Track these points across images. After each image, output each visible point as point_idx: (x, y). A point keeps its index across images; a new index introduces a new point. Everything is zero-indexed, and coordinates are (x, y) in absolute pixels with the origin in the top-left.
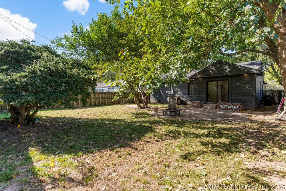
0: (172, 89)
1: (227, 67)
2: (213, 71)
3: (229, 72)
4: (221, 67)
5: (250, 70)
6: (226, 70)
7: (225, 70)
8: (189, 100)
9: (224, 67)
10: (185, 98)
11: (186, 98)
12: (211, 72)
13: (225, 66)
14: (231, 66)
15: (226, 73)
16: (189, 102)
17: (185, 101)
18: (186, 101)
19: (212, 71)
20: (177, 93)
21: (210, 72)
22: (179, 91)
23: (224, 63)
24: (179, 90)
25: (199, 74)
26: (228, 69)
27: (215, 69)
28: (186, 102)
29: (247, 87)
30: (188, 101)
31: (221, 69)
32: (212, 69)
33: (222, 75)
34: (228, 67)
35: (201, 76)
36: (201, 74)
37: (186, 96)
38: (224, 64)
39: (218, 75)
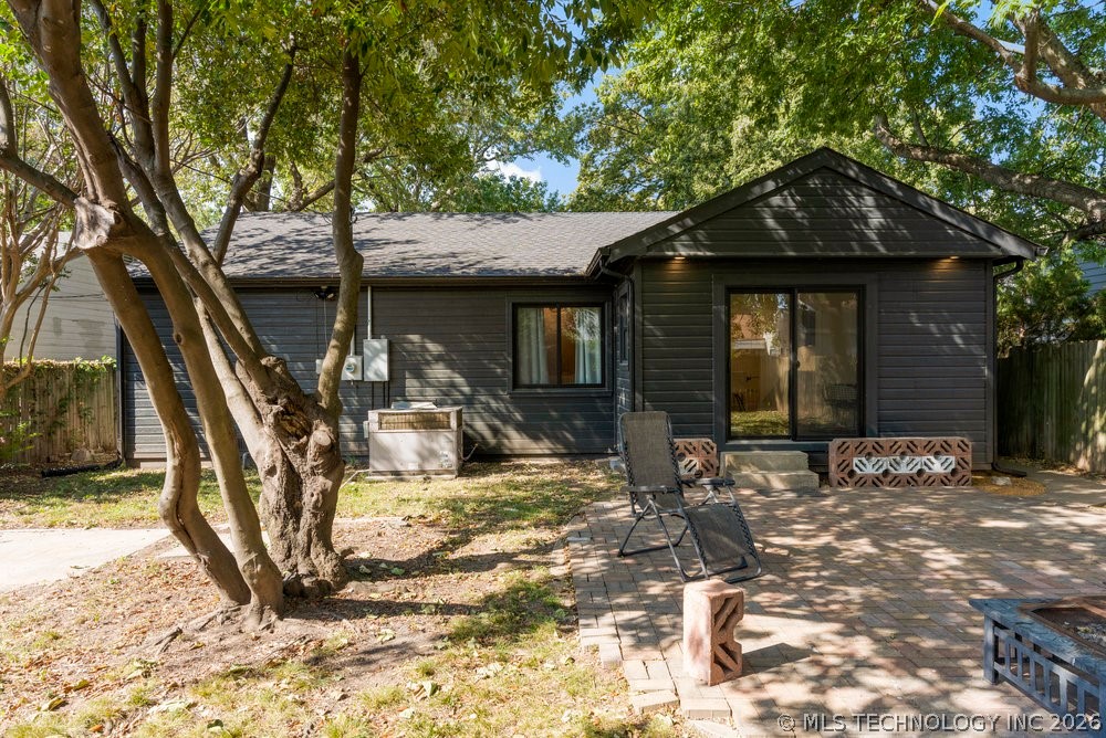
0: (376, 344)
1: (869, 200)
2: (783, 217)
3: (884, 234)
4: (832, 194)
5: (990, 236)
6: (867, 224)
7: (855, 218)
8: (520, 428)
9: (852, 198)
10: (488, 408)
11: (497, 414)
12: (771, 222)
13: (859, 197)
14: (893, 197)
15: (862, 239)
16: (516, 440)
17: (487, 434)
18: (495, 431)
19: (776, 216)
20: (419, 375)
21: (764, 228)
22: (439, 359)
23: (852, 173)
24: (434, 348)
25: (686, 231)
26: (876, 219)
27: (800, 206)
28: (500, 445)
29: (958, 340)
30: (513, 433)
31: (837, 212)
32: (776, 200)
33: (843, 254)
34: (878, 207)
35: (697, 244)
36: (701, 235)
37: (496, 397)
38: (855, 181)
39: (818, 249)
